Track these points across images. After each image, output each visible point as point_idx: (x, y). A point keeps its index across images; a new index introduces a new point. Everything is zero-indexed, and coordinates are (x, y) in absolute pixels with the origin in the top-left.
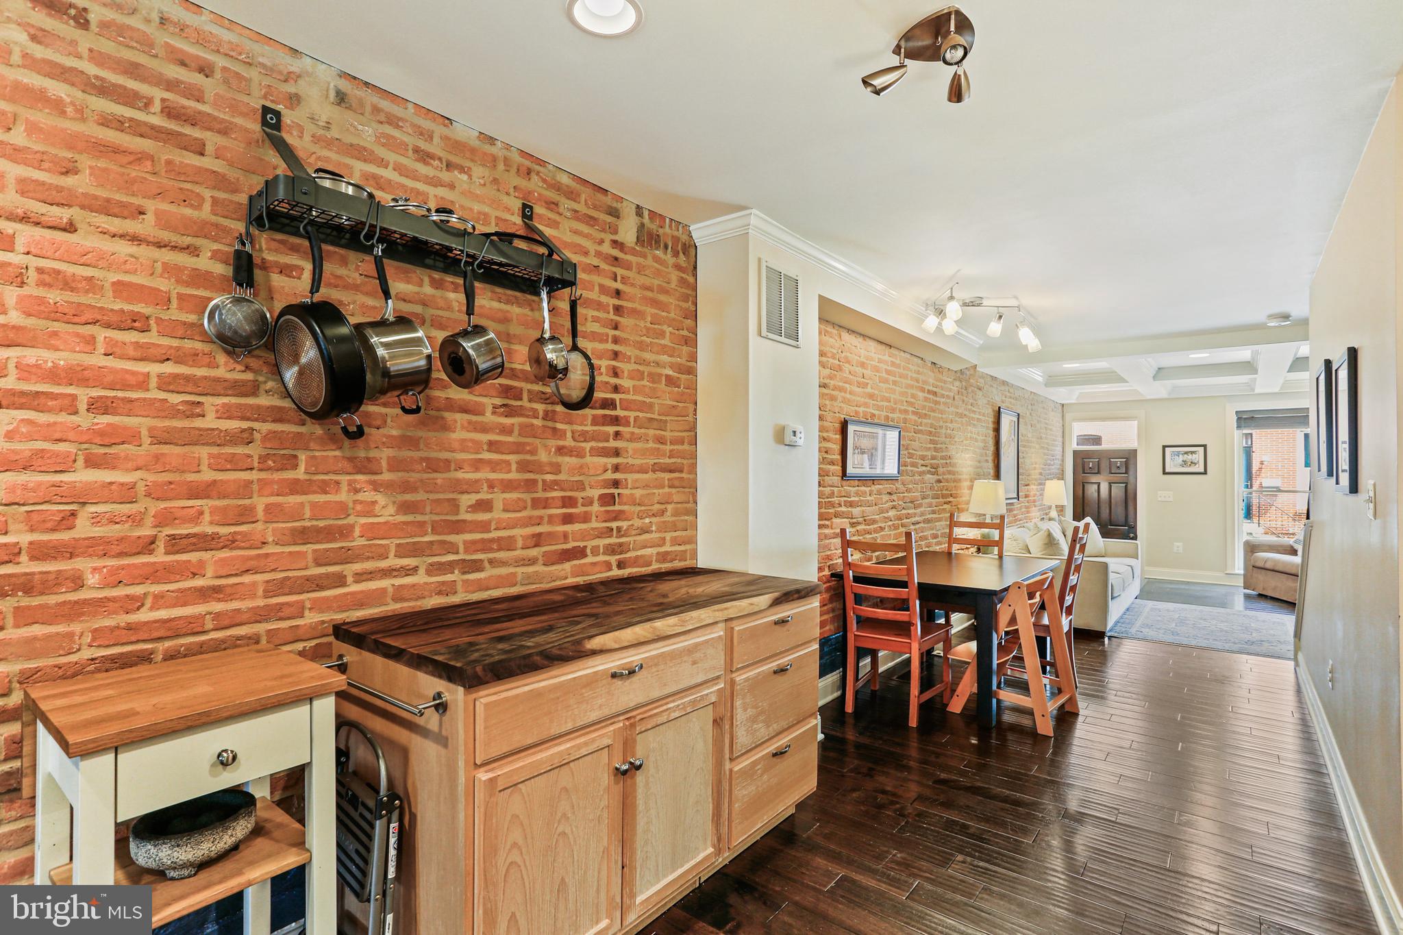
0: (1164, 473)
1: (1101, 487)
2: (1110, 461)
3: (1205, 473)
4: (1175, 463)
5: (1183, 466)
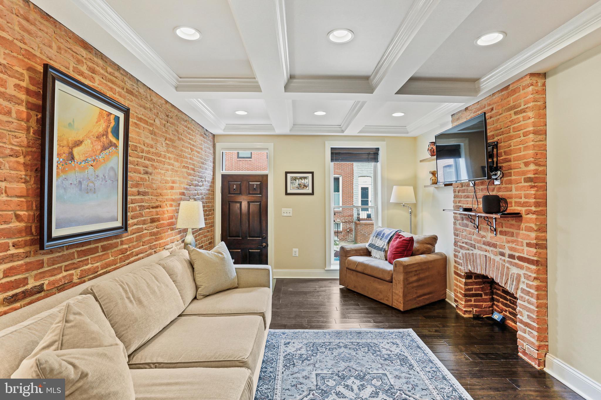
0: (286, 193)
1: (243, 204)
2: (249, 184)
3: (313, 194)
4: (294, 186)
5: (299, 189)
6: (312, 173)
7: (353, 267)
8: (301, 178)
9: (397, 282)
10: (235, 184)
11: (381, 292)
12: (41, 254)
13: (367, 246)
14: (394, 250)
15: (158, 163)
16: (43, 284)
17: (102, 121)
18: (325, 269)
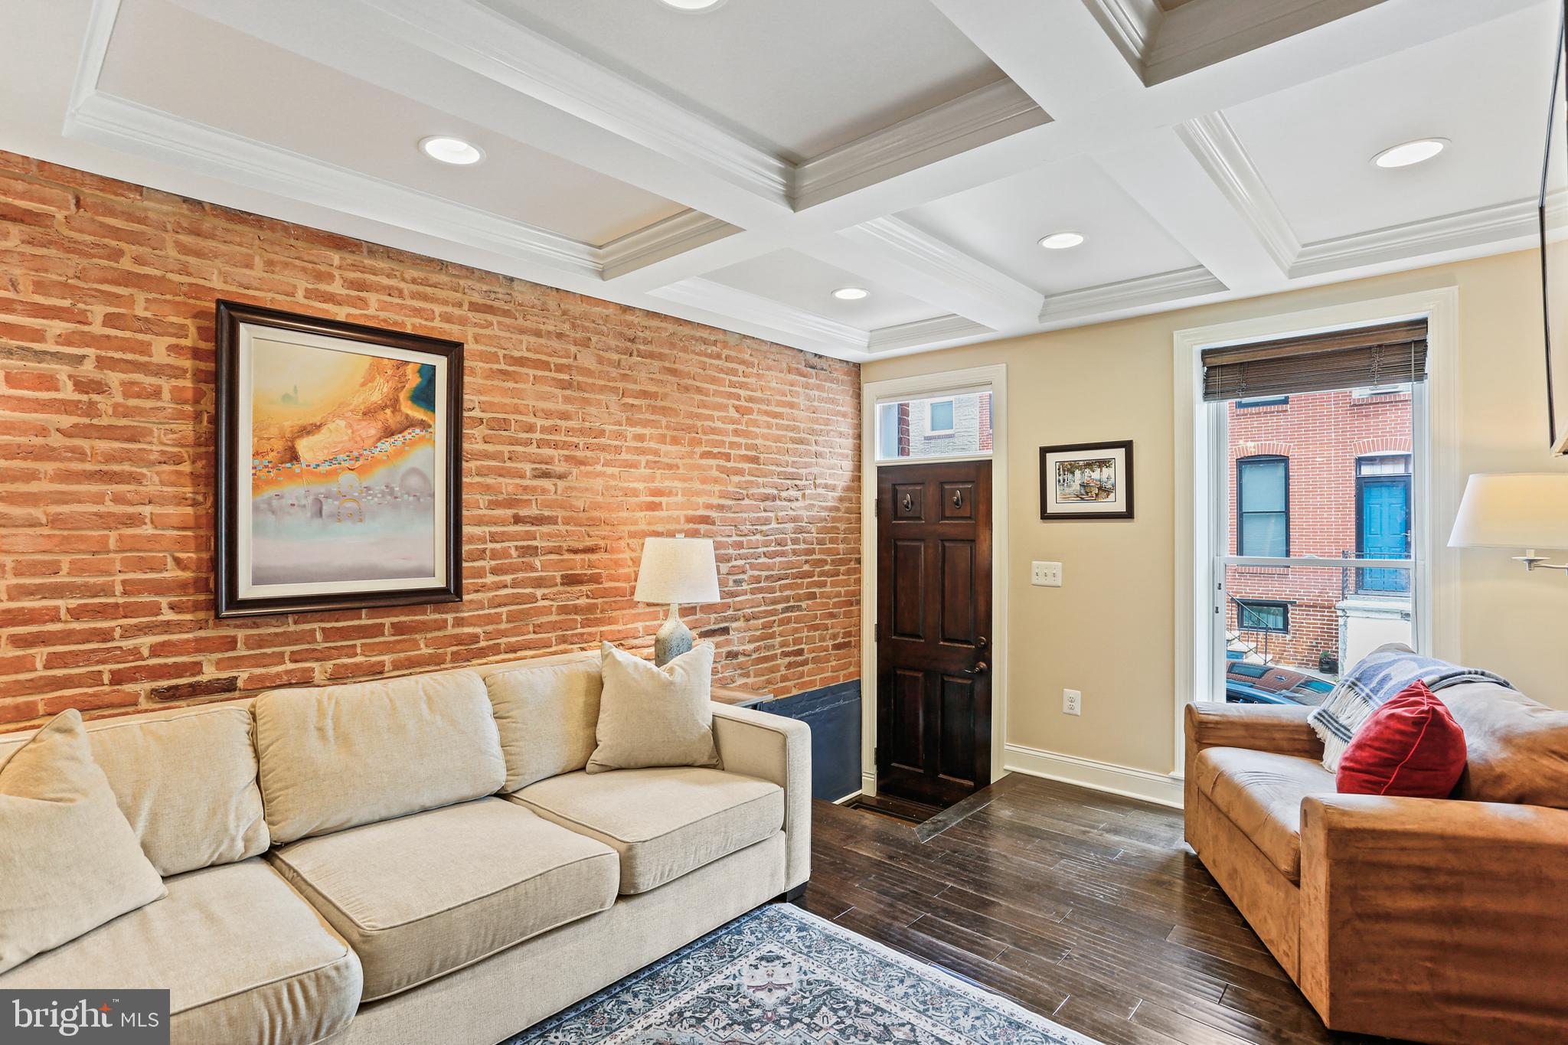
0: (1046, 517)
2: (942, 490)
3: (1129, 514)
4: (1067, 490)
5: (1082, 499)
6: (1128, 446)
8: (1089, 465)
9: (1312, 890)
10: (908, 492)
12: (228, 625)
13: (1310, 720)
15: (593, 450)
16: (236, 678)
17: (379, 380)
18: (1172, 774)
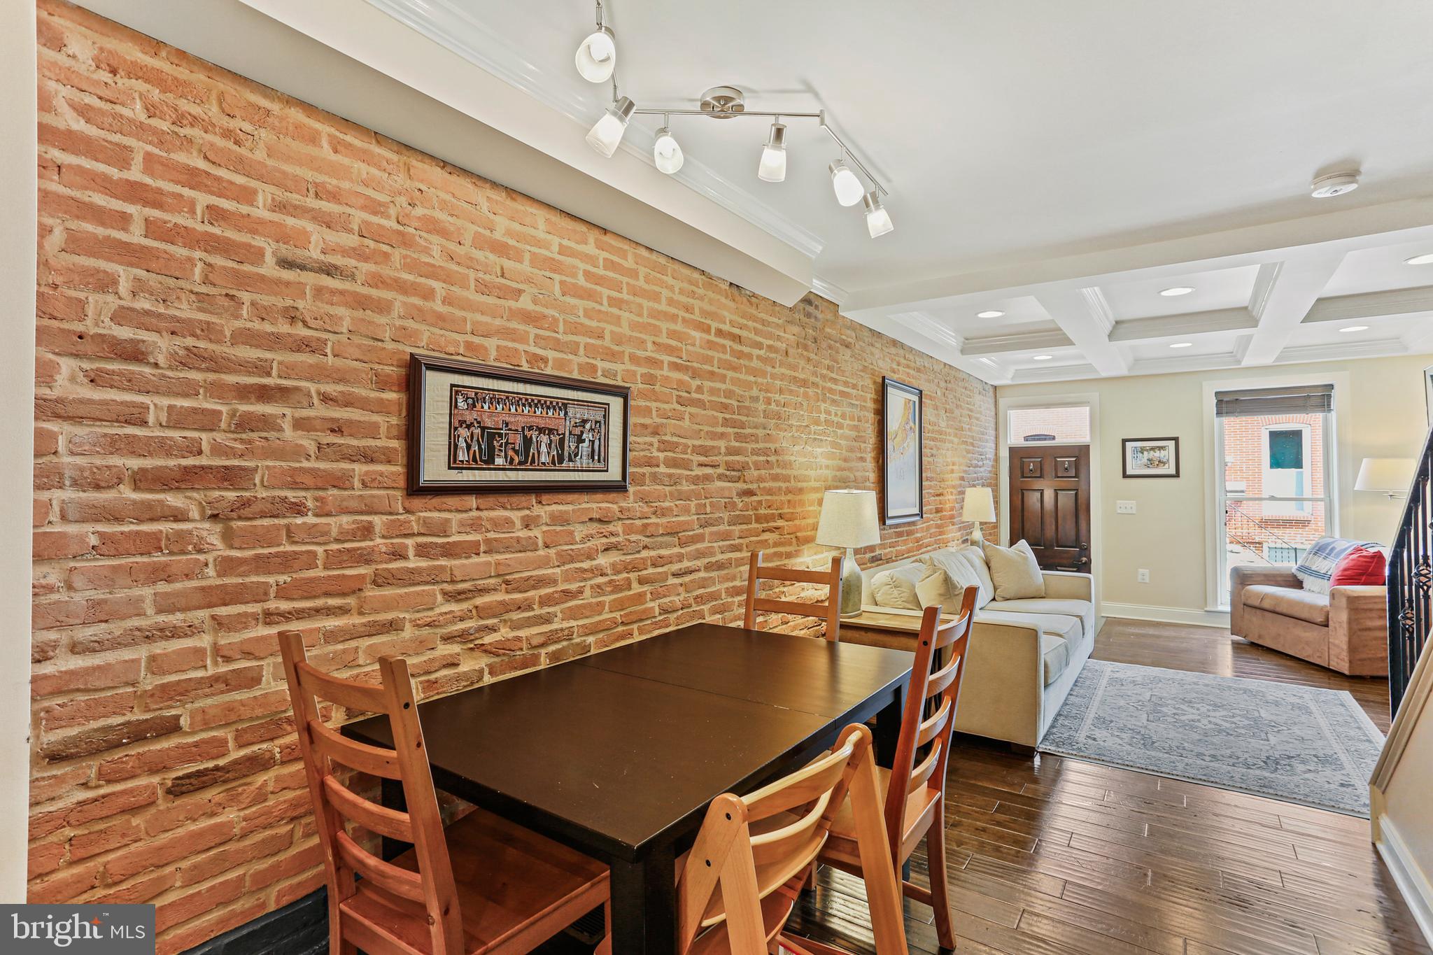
0: (1125, 476)
1: (1046, 494)
2: (1056, 461)
3: (1177, 475)
4: (1139, 462)
5: (1148, 467)
6: (1176, 439)
7: (1257, 603)
8: (1153, 449)
9: (1337, 626)
10: (1031, 462)
11: (1307, 643)
13: (1294, 571)
14: (1340, 574)
16: (881, 554)
18: (1206, 609)
